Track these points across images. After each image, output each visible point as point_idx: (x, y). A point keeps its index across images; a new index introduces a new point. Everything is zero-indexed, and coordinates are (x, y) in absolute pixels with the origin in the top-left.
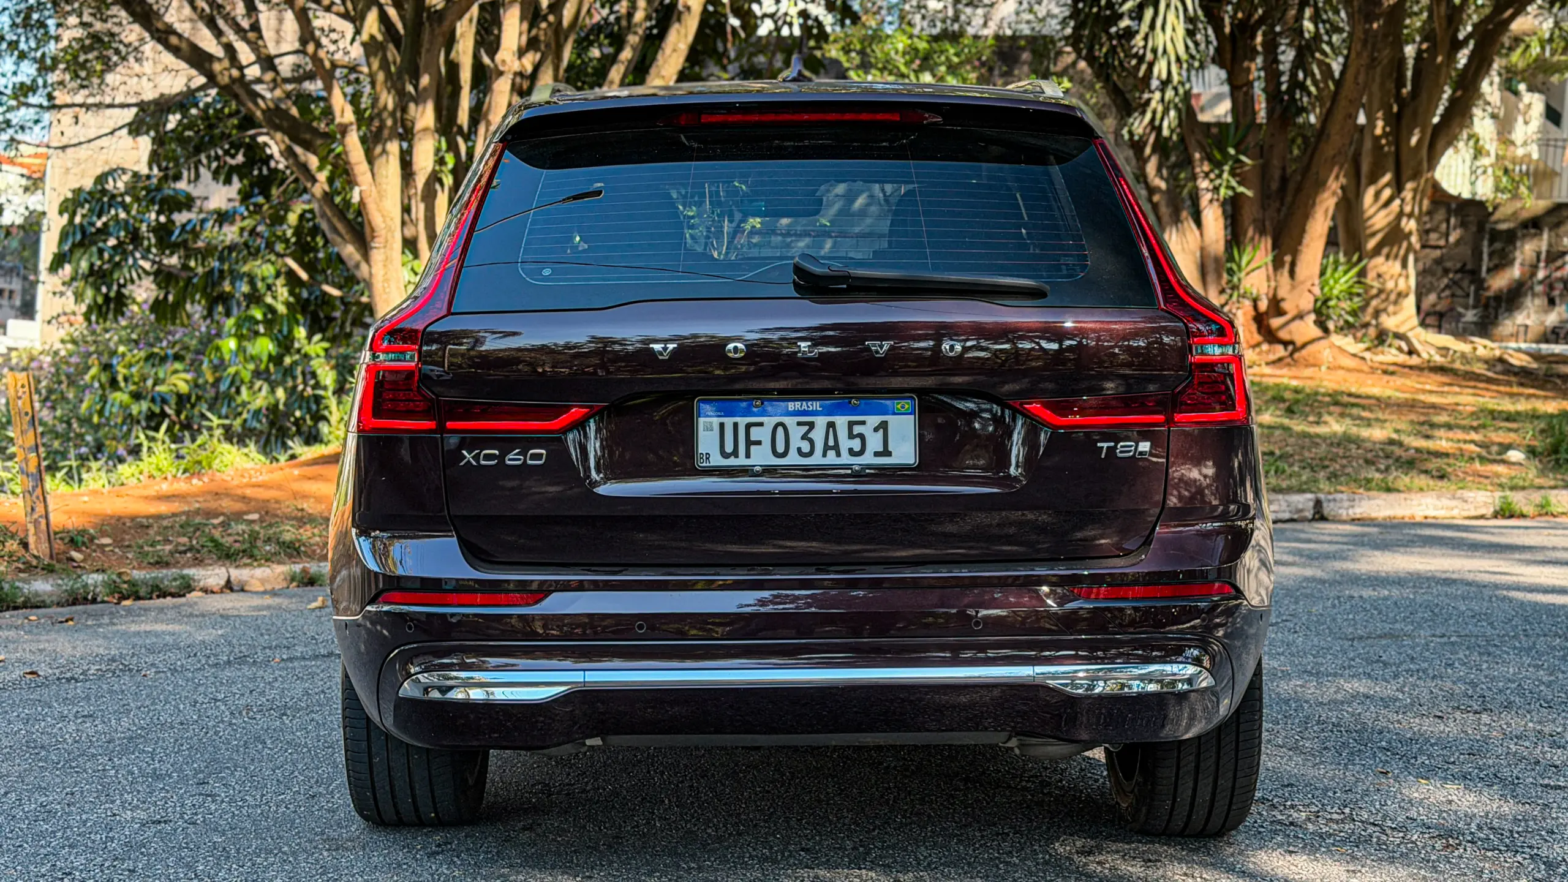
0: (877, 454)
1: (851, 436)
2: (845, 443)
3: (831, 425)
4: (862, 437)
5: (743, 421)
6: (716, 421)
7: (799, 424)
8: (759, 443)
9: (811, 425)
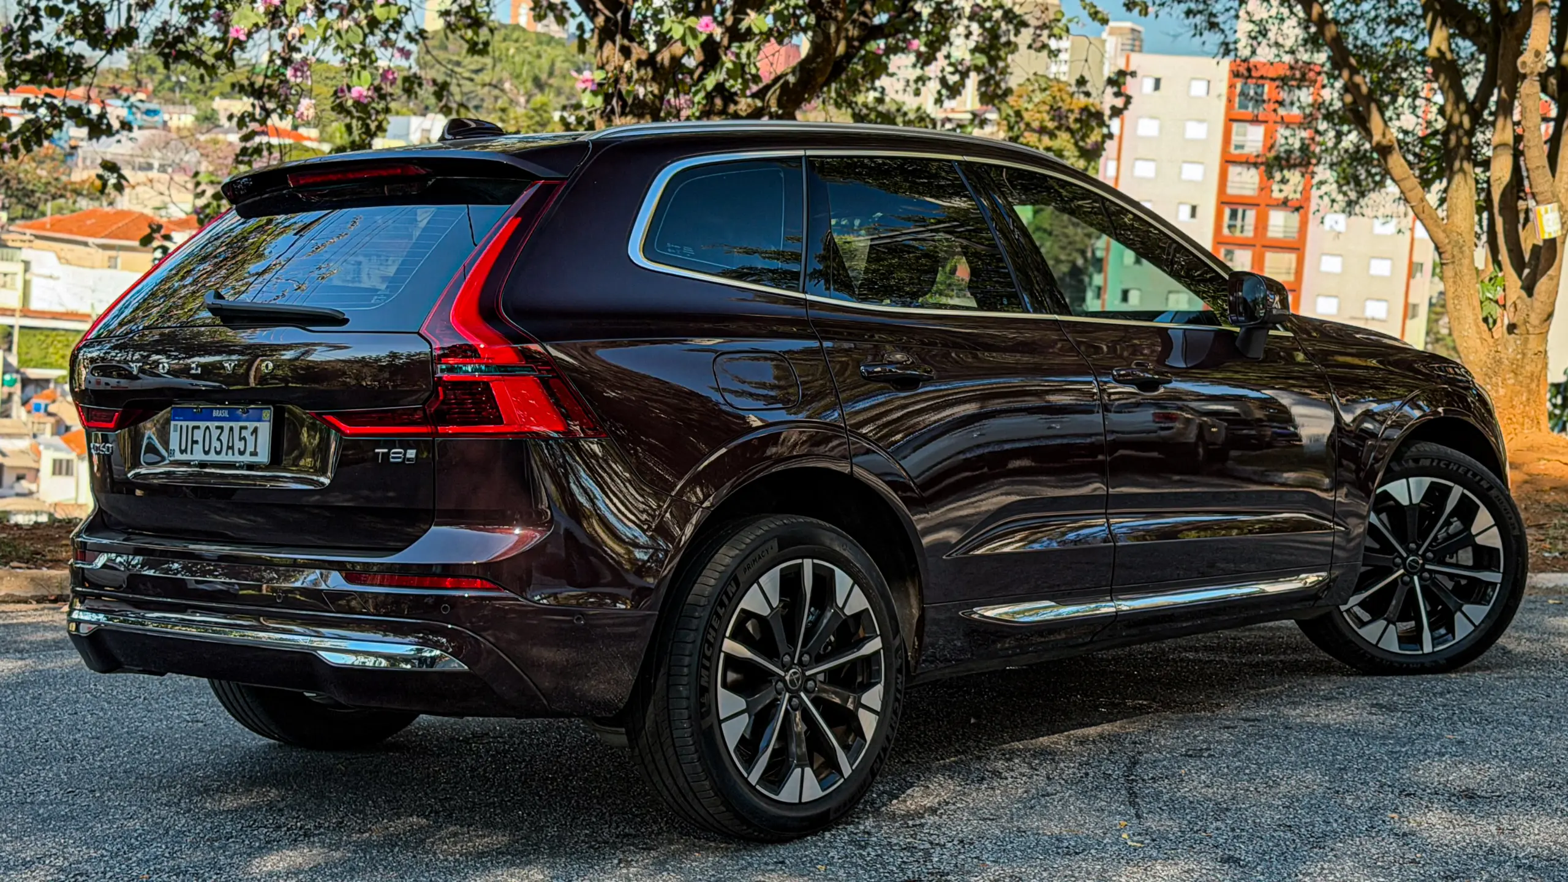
0: (252, 454)
1: (240, 439)
2: (239, 445)
3: (231, 429)
4: (244, 438)
5: (191, 424)
6: (179, 423)
7: (217, 428)
8: (197, 442)
9: (221, 428)
